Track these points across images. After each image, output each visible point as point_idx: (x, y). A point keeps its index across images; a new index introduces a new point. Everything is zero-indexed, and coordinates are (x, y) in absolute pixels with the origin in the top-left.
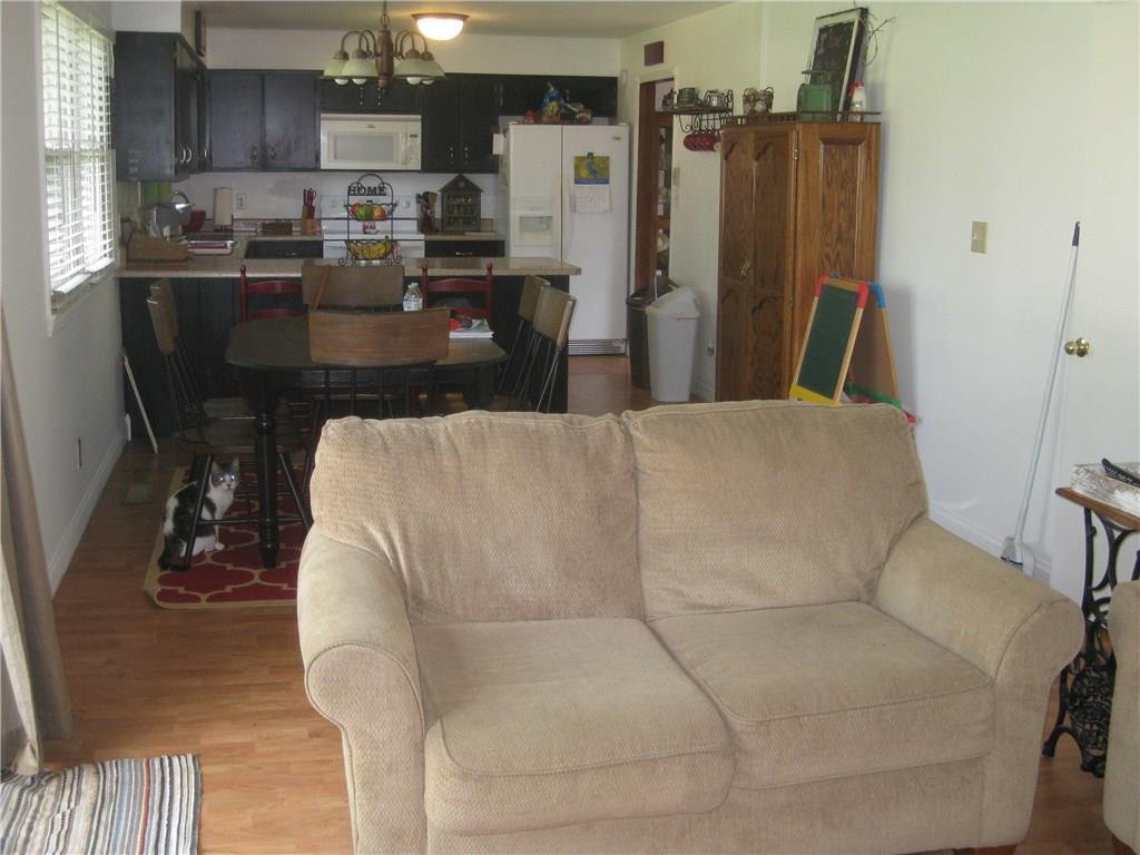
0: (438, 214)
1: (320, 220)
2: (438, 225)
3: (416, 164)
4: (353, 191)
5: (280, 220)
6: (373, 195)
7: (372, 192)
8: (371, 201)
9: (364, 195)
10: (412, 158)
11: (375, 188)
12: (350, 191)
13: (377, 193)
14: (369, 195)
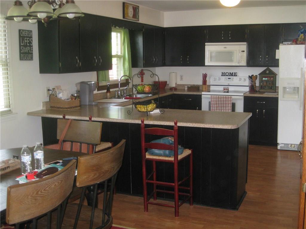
0: (257, 84)
1: (209, 86)
2: (257, 89)
3: (244, 63)
4: (223, 74)
5: (194, 85)
6: (231, 76)
7: (231, 74)
8: (230, 79)
9: (228, 76)
10: (242, 61)
11: (232, 73)
12: (222, 74)
13: (234, 75)
14: (230, 76)
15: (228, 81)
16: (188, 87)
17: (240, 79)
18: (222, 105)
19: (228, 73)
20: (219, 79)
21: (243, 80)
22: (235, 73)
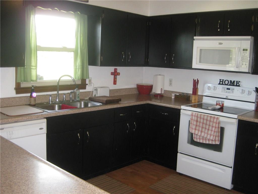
3: (245, 68)
4: (222, 82)
5: (184, 93)
6: (232, 85)
7: (232, 83)
8: (229, 89)
9: (227, 85)
10: (243, 64)
11: (234, 81)
12: (220, 81)
13: (235, 84)
14: (230, 85)
15: (227, 92)
16: (175, 95)
17: (243, 92)
18: (204, 126)
19: (228, 80)
20: (215, 88)
21: (247, 93)
22: (237, 81)
